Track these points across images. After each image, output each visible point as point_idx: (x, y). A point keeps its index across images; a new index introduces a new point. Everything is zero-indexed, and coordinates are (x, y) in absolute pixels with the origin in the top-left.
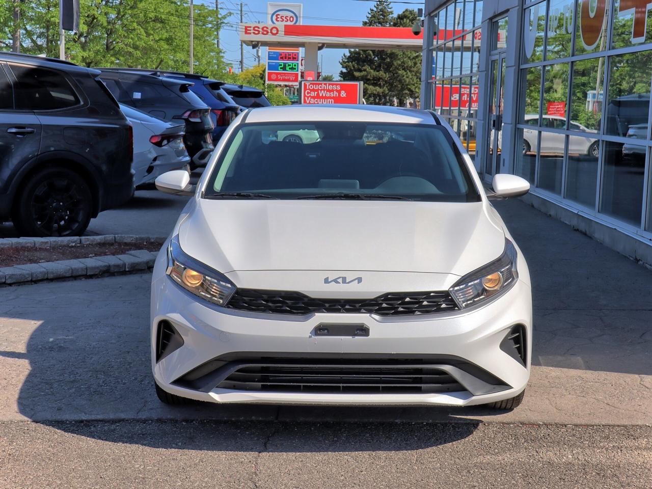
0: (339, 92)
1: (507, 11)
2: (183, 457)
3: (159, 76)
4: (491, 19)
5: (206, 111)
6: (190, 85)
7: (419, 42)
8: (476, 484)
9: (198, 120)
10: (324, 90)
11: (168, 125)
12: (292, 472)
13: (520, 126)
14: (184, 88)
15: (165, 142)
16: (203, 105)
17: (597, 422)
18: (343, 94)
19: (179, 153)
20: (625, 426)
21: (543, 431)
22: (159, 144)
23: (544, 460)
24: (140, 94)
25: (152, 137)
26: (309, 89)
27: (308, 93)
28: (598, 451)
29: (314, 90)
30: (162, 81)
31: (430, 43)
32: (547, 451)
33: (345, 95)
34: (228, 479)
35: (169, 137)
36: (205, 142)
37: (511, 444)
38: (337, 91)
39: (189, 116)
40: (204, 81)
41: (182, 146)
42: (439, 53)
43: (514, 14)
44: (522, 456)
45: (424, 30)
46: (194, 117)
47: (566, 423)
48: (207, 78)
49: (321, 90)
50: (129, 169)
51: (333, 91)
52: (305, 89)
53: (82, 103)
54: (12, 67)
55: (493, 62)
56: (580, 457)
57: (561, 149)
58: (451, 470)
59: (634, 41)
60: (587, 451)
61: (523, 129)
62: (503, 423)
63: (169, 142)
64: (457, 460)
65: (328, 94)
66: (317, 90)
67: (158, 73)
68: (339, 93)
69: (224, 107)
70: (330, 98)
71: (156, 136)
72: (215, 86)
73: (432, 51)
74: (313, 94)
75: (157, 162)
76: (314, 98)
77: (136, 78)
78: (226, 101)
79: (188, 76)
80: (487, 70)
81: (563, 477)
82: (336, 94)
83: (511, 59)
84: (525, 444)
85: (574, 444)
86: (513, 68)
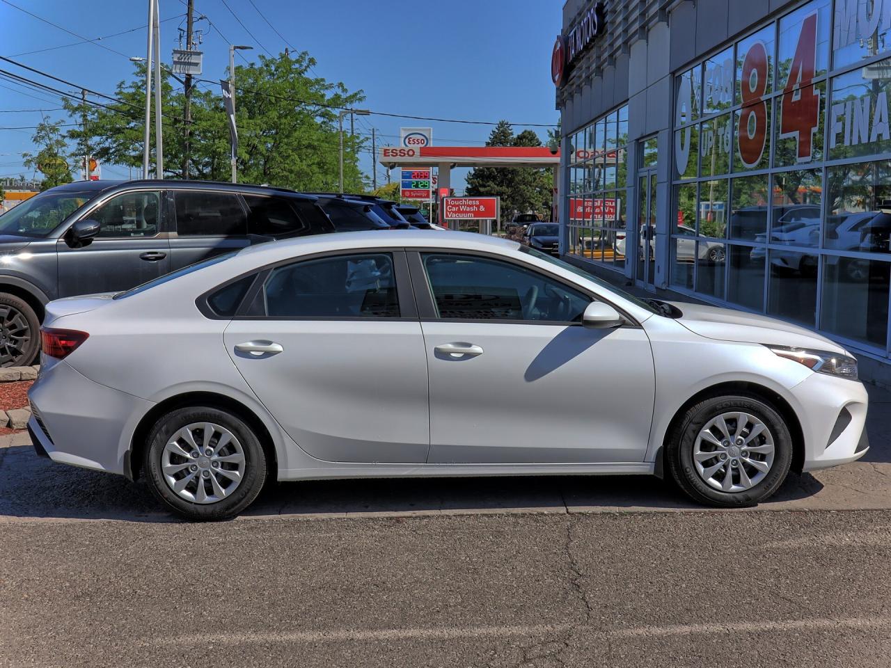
0: (478, 206)
1: (657, 132)
2: (501, 549)
3: (344, 198)
4: (637, 140)
6: (371, 206)
7: (556, 159)
8: (776, 567)
10: (464, 205)
12: (606, 561)
13: (673, 236)
14: (366, 209)
16: (385, 224)
17: (855, 507)
18: (482, 208)
20: (883, 510)
21: (812, 518)
23: (827, 543)
24: (329, 215)
26: (451, 205)
27: (450, 208)
28: (869, 533)
29: (455, 206)
30: (347, 203)
31: (568, 160)
32: (825, 535)
33: (483, 210)
34: (551, 569)
37: (789, 530)
38: (476, 206)
40: (378, 201)
42: (577, 169)
43: (664, 137)
44: (805, 541)
45: (562, 150)
47: (829, 509)
49: (462, 206)
51: (472, 206)
52: (447, 205)
53: (304, 227)
54: (246, 197)
55: (642, 179)
56: (856, 540)
57: (692, 255)
58: (748, 555)
59: (799, 160)
60: (859, 533)
61: (676, 239)
62: (773, 511)
64: (749, 546)
65: (468, 209)
66: (458, 206)
67: (343, 196)
68: (479, 208)
70: (470, 212)
72: (388, 205)
73: (570, 168)
74: (454, 209)
75: (354, 278)
76: (455, 212)
77: (327, 201)
78: (400, 220)
79: (365, 198)
80: (635, 185)
81: (851, 558)
82: (475, 208)
83: (663, 176)
84: (802, 529)
85: (845, 528)
86: (666, 184)
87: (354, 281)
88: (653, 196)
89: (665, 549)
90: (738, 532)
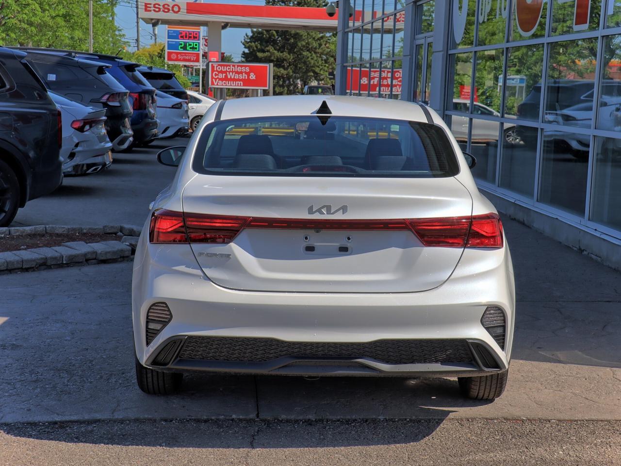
0: (248, 74)
2: (171, 458)
3: (74, 57)
4: (415, 2)
5: (125, 94)
6: (107, 67)
7: (333, 23)
9: (117, 104)
10: (233, 72)
11: (89, 109)
13: (447, 112)
14: (101, 70)
15: (87, 127)
16: (122, 89)
17: (579, 416)
18: (253, 76)
19: (101, 139)
20: (609, 421)
21: (528, 427)
22: (81, 129)
23: (536, 456)
24: (55, 76)
25: (74, 121)
26: (217, 71)
27: (216, 75)
28: (587, 447)
29: (222, 72)
30: (77, 62)
31: (345, 25)
32: (537, 447)
33: (254, 78)
35: (90, 122)
36: (124, 126)
37: (499, 440)
38: (246, 73)
39: (108, 99)
40: (119, 62)
41: (104, 131)
42: (355, 34)
44: (514, 454)
45: (339, 11)
46: (113, 101)
47: (550, 418)
48: (121, 59)
49: (229, 72)
50: (58, 156)
51: (241, 73)
52: (213, 71)
53: (8, 87)
55: (419, 47)
56: (571, 453)
59: (576, 28)
60: (576, 446)
61: (451, 116)
62: (486, 419)
63: (91, 127)
64: (449, 457)
65: (237, 77)
66: (225, 72)
67: (73, 54)
68: (249, 76)
69: (140, 91)
70: (239, 80)
71: (77, 121)
72: (131, 68)
73: (347, 32)
74: (221, 76)
75: (79, 149)
76: (222, 80)
78: (144, 85)
79: (102, 58)
80: (411, 55)
82: (245, 76)
83: (439, 45)
84: (513, 440)
85: (562, 440)
86: (441, 53)
87: (80, 152)
88: (429, 66)
89: (355, 459)
90: (441, 442)
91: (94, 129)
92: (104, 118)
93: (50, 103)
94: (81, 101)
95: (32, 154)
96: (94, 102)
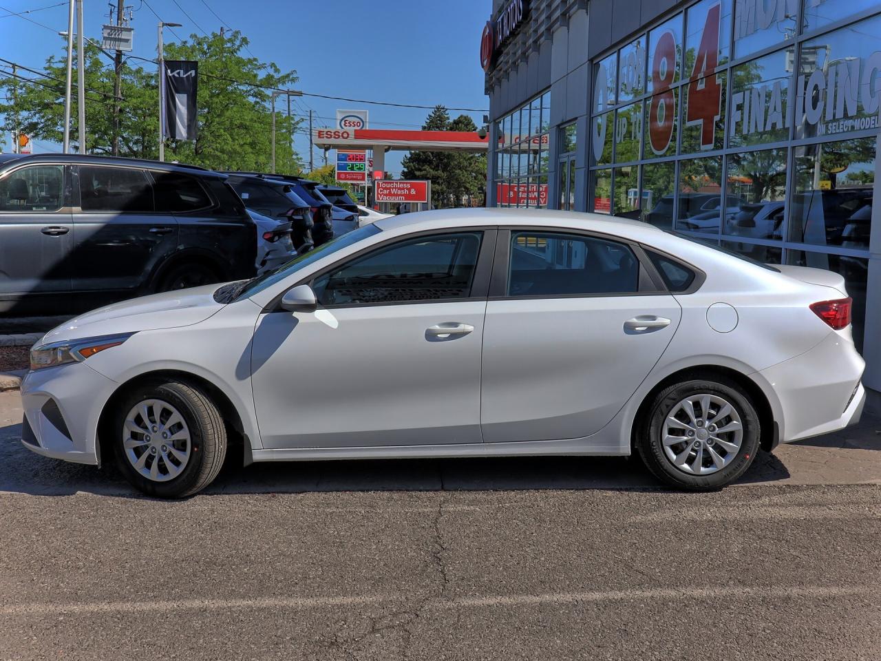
0: (409, 190)
1: (576, 118)
2: (370, 523)
3: (264, 178)
4: (558, 126)
5: (307, 208)
6: (292, 186)
7: (484, 145)
8: (635, 541)
9: (301, 218)
10: (395, 188)
11: (278, 223)
12: (471, 535)
14: (287, 189)
15: (276, 238)
16: (305, 204)
18: (413, 192)
19: (288, 248)
22: (271, 240)
23: (688, 518)
24: (248, 194)
25: (265, 234)
26: (382, 187)
27: (381, 191)
28: (731, 509)
29: (386, 188)
30: (267, 182)
31: (495, 146)
33: (414, 193)
34: (416, 543)
35: (279, 233)
36: (307, 237)
37: (655, 505)
38: (407, 189)
39: (293, 214)
40: (301, 182)
41: (290, 241)
42: (504, 154)
43: (582, 122)
44: (668, 515)
45: (490, 135)
46: (297, 215)
48: (303, 178)
49: (393, 188)
50: (254, 263)
51: (403, 189)
52: (378, 187)
53: (213, 205)
54: (152, 173)
55: (563, 164)
56: (717, 515)
58: (611, 530)
59: (703, 147)
60: (721, 509)
63: (279, 238)
64: (613, 521)
65: (399, 192)
66: (389, 189)
67: (263, 176)
68: (410, 191)
69: (319, 205)
70: (401, 195)
71: (268, 233)
72: (311, 186)
73: (497, 153)
74: (385, 192)
75: (270, 257)
76: (386, 195)
77: (243, 180)
78: (321, 200)
79: (287, 178)
80: (556, 171)
81: (708, 532)
82: (406, 192)
83: (581, 162)
84: (668, 505)
85: (709, 504)
86: (583, 169)
87: (270, 259)
88: (572, 182)
89: (531, 523)
90: (605, 508)
91: (282, 240)
92: (290, 230)
93: (248, 217)
94: (270, 216)
95: (232, 262)
96: (280, 216)
